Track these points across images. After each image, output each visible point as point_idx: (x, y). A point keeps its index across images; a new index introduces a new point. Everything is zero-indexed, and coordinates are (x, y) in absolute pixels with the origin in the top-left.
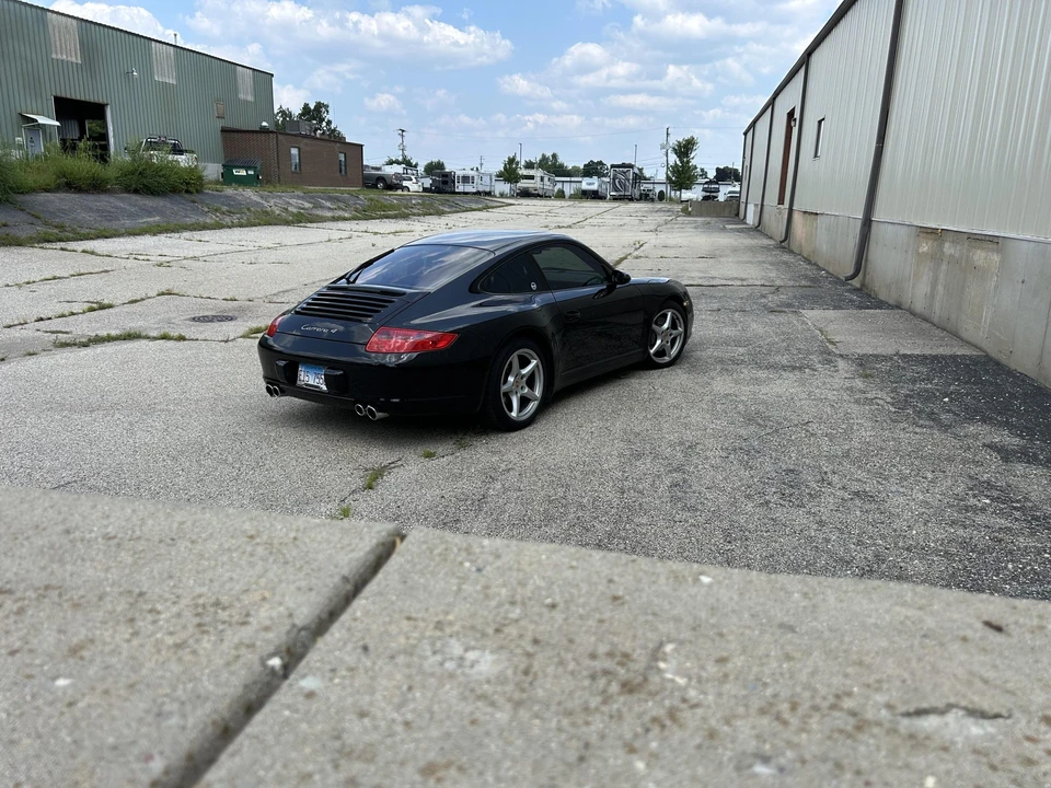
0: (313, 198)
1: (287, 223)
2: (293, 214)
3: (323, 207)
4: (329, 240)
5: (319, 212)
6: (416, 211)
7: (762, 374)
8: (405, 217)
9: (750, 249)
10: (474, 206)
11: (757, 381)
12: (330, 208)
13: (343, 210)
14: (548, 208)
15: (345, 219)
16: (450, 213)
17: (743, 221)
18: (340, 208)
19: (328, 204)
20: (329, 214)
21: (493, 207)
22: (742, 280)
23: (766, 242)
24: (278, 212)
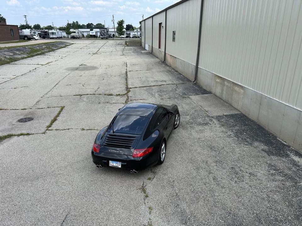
0: (11, 50)
1: (8, 63)
2: (8, 59)
3: (16, 54)
4: (30, 71)
5: (16, 56)
6: (46, 51)
7: (200, 128)
8: (43, 54)
9: (156, 63)
10: (62, 46)
11: (202, 131)
12: (19, 54)
13: (23, 54)
14: (85, 45)
15: (26, 58)
16: (56, 50)
17: (144, 49)
18: (22, 54)
19: (18, 52)
20: (20, 57)
21: (68, 46)
22: (165, 81)
23: (158, 60)
24: (3, 59)
